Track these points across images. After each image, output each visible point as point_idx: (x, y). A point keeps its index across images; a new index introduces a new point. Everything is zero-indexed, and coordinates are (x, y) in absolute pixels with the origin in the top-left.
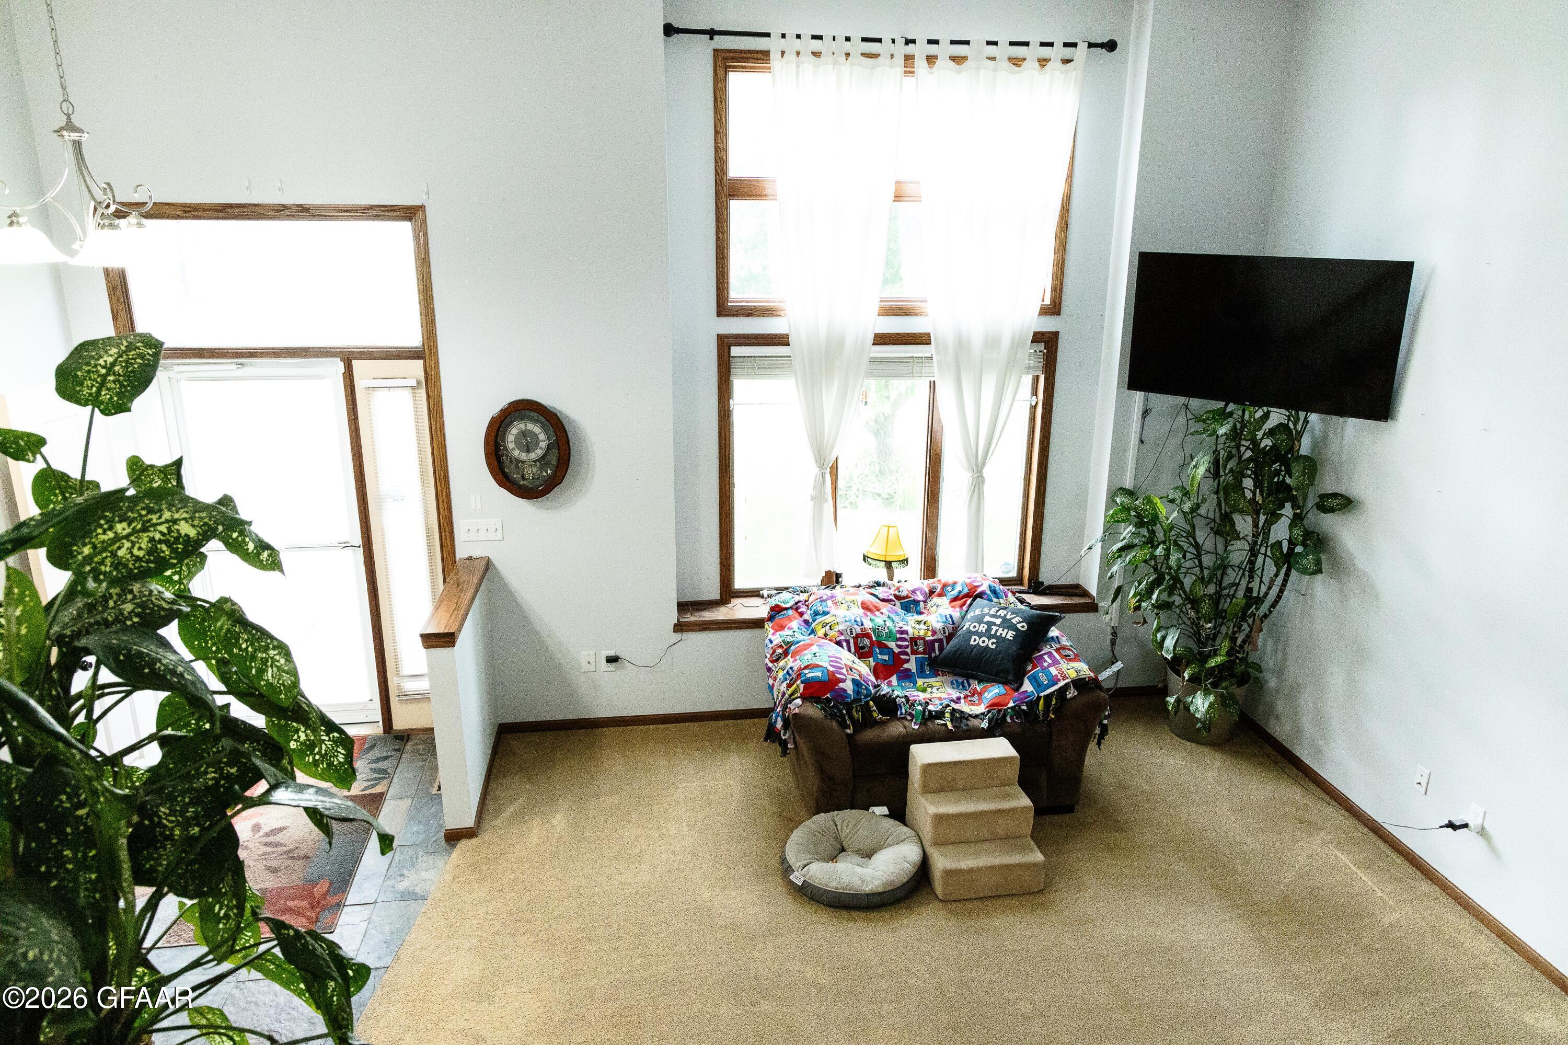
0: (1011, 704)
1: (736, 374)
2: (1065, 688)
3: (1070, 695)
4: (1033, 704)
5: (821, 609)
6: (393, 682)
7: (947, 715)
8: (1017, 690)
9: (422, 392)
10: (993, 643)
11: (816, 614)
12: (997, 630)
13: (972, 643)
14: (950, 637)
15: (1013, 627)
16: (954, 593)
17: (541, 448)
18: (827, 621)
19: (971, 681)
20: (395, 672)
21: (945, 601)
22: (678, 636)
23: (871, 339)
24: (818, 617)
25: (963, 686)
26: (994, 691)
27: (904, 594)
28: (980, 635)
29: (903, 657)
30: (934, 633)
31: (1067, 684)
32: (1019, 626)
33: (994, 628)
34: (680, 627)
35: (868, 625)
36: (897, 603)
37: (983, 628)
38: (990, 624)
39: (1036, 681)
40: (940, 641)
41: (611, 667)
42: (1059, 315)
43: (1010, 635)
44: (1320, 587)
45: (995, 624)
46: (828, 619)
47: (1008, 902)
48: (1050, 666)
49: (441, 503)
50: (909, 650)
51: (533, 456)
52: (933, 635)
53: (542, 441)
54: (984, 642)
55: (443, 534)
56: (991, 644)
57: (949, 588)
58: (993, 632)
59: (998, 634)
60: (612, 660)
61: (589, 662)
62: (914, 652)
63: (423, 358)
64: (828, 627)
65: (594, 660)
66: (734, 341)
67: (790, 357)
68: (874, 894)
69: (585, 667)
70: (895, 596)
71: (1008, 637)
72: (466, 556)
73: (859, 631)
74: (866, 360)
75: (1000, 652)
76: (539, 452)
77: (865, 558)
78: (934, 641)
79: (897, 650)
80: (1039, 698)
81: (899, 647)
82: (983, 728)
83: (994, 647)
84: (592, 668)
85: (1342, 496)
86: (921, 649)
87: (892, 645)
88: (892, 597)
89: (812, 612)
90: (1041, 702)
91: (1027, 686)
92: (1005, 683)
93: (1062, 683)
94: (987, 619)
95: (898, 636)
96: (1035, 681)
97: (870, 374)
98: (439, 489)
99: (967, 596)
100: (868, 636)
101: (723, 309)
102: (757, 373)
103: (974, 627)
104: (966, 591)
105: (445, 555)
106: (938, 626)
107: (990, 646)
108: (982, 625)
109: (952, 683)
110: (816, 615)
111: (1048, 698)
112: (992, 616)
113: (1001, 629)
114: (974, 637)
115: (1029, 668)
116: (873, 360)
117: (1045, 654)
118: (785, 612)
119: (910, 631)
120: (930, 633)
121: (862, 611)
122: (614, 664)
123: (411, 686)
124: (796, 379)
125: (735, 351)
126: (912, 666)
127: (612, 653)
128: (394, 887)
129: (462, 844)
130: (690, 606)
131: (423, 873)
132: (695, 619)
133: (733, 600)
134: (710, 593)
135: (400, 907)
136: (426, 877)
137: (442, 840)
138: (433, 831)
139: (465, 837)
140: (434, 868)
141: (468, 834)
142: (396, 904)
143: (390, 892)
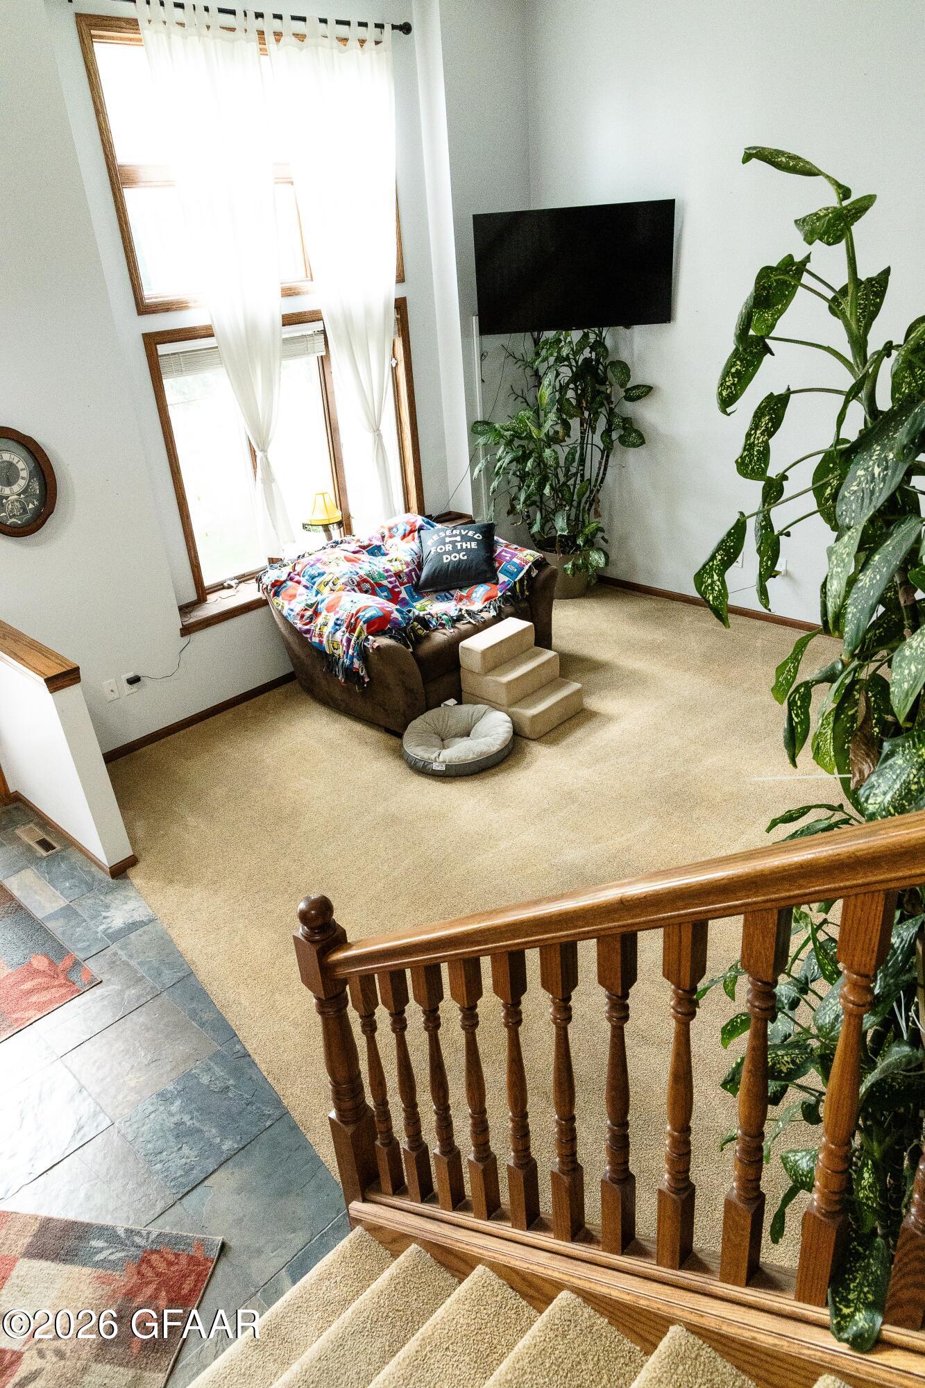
0: (500, 594)
1: (166, 373)
2: (529, 572)
3: (534, 574)
4: (513, 589)
5: (315, 572)
7: (466, 615)
8: (497, 583)
10: (464, 556)
11: (313, 577)
12: (461, 545)
13: (445, 561)
14: (420, 566)
15: (472, 539)
16: (401, 532)
17: (23, 478)
18: (327, 580)
19: (452, 592)
21: (397, 540)
22: (186, 639)
23: (279, 321)
24: (315, 580)
25: (447, 598)
26: (481, 591)
27: (366, 544)
28: (449, 553)
29: (397, 590)
30: (407, 564)
31: (530, 567)
32: (476, 537)
33: (459, 545)
34: (186, 631)
35: (362, 573)
36: (364, 551)
37: (449, 547)
38: (453, 543)
39: (508, 572)
40: (414, 570)
41: (135, 686)
42: (404, 281)
43: (474, 545)
44: (632, 458)
45: (457, 541)
46: (326, 578)
47: (574, 721)
48: (511, 558)
50: (397, 583)
51: (16, 488)
52: (408, 567)
53: (23, 470)
54: (456, 557)
56: (463, 557)
57: (395, 530)
58: (459, 548)
59: (464, 547)
60: (134, 681)
61: (112, 691)
62: (402, 584)
64: (331, 584)
65: (116, 686)
66: (158, 339)
67: (217, 347)
68: (501, 750)
69: (111, 696)
70: (360, 547)
71: (473, 547)
73: (358, 579)
74: (279, 343)
75: (472, 561)
76: (21, 483)
77: (304, 526)
78: (411, 571)
79: (390, 586)
80: (515, 583)
81: (390, 582)
82: (494, 616)
83: (466, 558)
84: (115, 696)
85: (644, 386)
86: (405, 580)
87: (385, 582)
88: (358, 549)
89: (307, 577)
90: (517, 586)
91: (502, 578)
92: (485, 581)
93: (527, 567)
94: (448, 540)
95: (386, 574)
96: (506, 572)
97: (287, 356)
99: (412, 531)
100: (365, 581)
101: (143, 308)
102: (184, 369)
103: (441, 549)
104: (408, 528)
106: (409, 559)
107: (462, 558)
108: (447, 546)
109: (438, 599)
110: (313, 579)
111: (521, 580)
112: (450, 536)
113: (464, 543)
114: (445, 557)
115: (497, 565)
116: (285, 341)
117: (501, 552)
118: (284, 585)
119: (392, 569)
120: (404, 567)
121: (349, 564)
124: (226, 368)
125: (162, 349)
126: (404, 595)
127: (131, 675)
128: (110, 928)
129: (132, 872)
130: (185, 609)
131: (125, 907)
132: (192, 620)
133: (208, 597)
134: (192, 596)
135: (140, 935)
136: (132, 907)
137: (110, 879)
138: (88, 878)
139: (129, 867)
140: (130, 899)
141: (132, 862)
142: (132, 936)
143: (112, 933)
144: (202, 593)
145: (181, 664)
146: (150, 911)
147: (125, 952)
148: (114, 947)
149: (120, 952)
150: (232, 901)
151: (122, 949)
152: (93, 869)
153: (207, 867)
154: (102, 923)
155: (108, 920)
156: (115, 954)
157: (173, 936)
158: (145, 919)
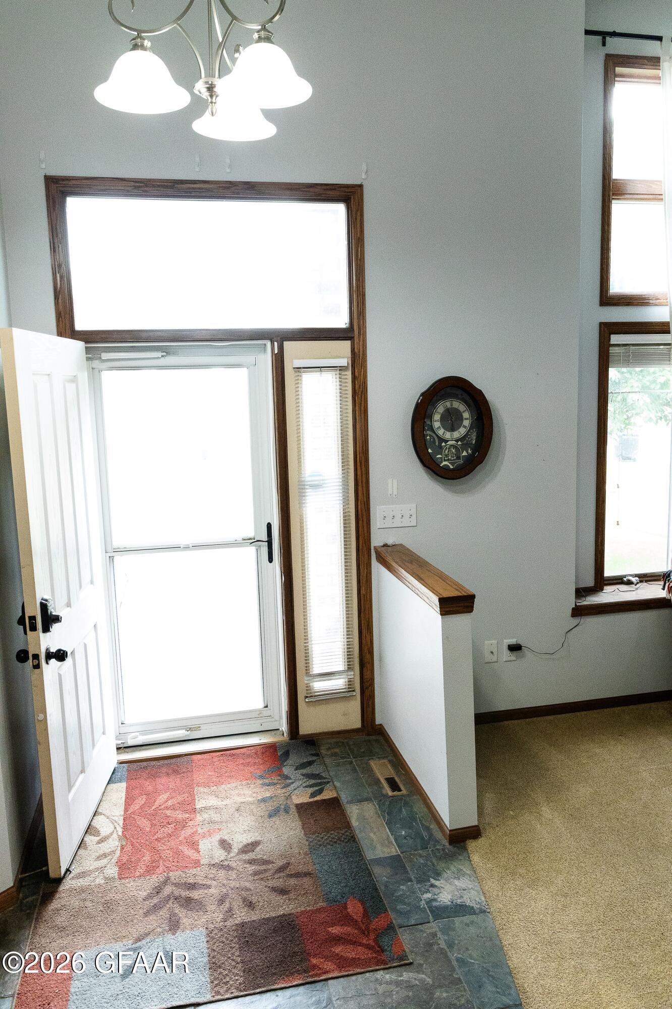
1: (613, 362)
6: (301, 680)
9: (349, 374)
17: (465, 427)
20: (304, 671)
22: (575, 621)
34: (578, 612)
41: (513, 656)
49: (360, 488)
51: (456, 435)
53: (466, 419)
55: (360, 522)
60: (515, 648)
61: (492, 653)
63: (351, 338)
65: (496, 649)
66: (614, 329)
69: (488, 658)
72: (382, 544)
76: (462, 431)
84: (495, 659)
98: (359, 473)
101: (606, 300)
102: (631, 361)
105: (361, 543)
122: (515, 653)
123: (319, 686)
125: (615, 339)
127: (513, 641)
128: (435, 900)
129: (472, 845)
130: (581, 592)
131: (456, 882)
132: (585, 603)
133: (605, 588)
134: (590, 582)
135: (467, 925)
136: (464, 886)
137: (447, 844)
138: (425, 834)
139: (470, 838)
140: (464, 875)
141: (473, 833)
142: (457, 921)
143: (435, 907)
144: (601, 582)
145: (565, 645)
146: (483, 899)
147: (446, 938)
148: (434, 926)
149: (439, 935)
150: (584, 928)
151: (443, 933)
152: (432, 827)
153: (559, 872)
154: (428, 891)
155: (435, 890)
156: (434, 935)
157: (505, 943)
158: (476, 906)
